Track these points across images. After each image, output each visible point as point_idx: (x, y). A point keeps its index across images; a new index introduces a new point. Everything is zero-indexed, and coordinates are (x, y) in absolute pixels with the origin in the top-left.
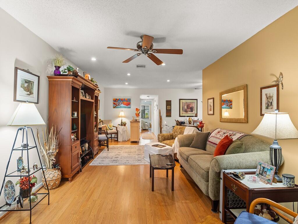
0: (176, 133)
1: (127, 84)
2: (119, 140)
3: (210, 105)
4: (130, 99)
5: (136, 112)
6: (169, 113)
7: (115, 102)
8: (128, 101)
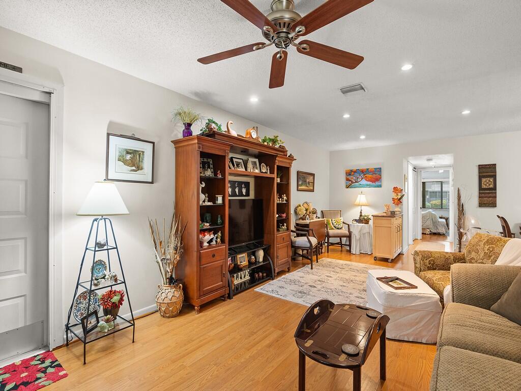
0: (473, 253)
1: (363, 137)
2: (353, 251)
4: (380, 168)
5: (394, 196)
6: (488, 198)
7: (348, 177)
8: (376, 174)
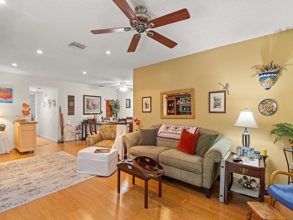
1: (15, 65)
3: (146, 104)
4: (12, 89)
5: (23, 109)
6: (71, 111)
8: (7, 93)
